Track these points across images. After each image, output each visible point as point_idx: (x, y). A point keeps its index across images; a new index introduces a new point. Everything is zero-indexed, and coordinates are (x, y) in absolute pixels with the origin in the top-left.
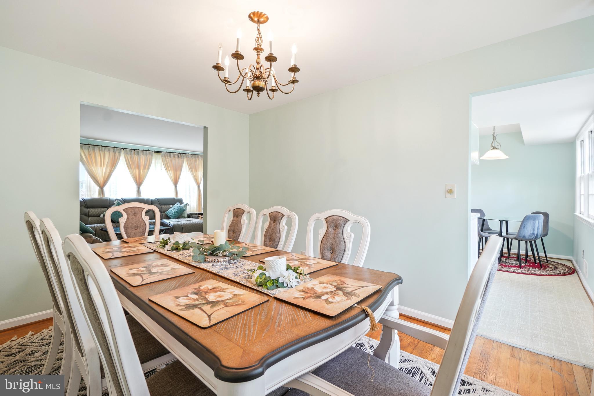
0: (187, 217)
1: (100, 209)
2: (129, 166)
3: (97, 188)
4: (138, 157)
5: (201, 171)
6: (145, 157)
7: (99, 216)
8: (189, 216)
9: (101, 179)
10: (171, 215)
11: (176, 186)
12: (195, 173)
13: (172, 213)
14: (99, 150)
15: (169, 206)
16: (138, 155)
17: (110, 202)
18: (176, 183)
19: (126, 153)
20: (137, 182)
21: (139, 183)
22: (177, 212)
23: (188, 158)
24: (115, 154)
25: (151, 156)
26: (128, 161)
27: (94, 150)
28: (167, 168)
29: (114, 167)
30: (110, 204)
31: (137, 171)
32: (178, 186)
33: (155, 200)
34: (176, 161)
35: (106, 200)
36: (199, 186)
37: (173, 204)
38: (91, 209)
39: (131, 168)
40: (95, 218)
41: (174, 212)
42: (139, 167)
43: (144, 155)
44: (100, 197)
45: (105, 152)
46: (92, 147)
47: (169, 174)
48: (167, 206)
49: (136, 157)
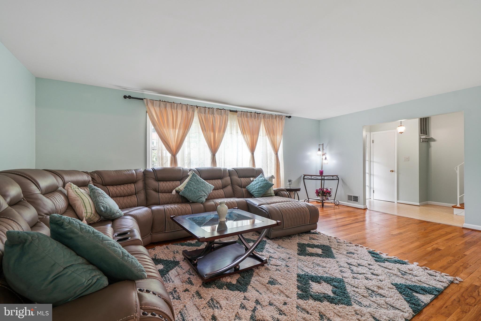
0: (274, 195)
1: (172, 182)
2: (204, 129)
3: (169, 155)
4: (213, 117)
5: (279, 136)
6: (220, 116)
7: (171, 192)
8: (277, 193)
9: (173, 144)
10: (254, 192)
11: (253, 154)
12: (273, 137)
13: (256, 189)
14: (171, 108)
15: (249, 178)
16: (212, 115)
17: (183, 173)
18: (252, 150)
19: (200, 112)
20: (211, 148)
21: (214, 150)
22: (262, 187)
23: (266, 118)
24: (188, 113)
25: (226, 116)
26: (202, 122)
27: (166, 107)
28: (243, 132)
29: (188, 129)
30: (183, 176)
31: (212, 134)
32: (255, 153)
33: (232, 170)
34: (252, 122)
35: (179, 170)
36: (277, 154)
37: (255, 177)
38: (162, 183)
39: (205, 131)
40: (166, 195)
41: (259, 188)
42: (214, 131)
43: (219, 115)
44: (172, 166)
45: (178, 110)
46: (163, 104)
47: (246, 139)
48: (247, 179)
49: (210, 117)
